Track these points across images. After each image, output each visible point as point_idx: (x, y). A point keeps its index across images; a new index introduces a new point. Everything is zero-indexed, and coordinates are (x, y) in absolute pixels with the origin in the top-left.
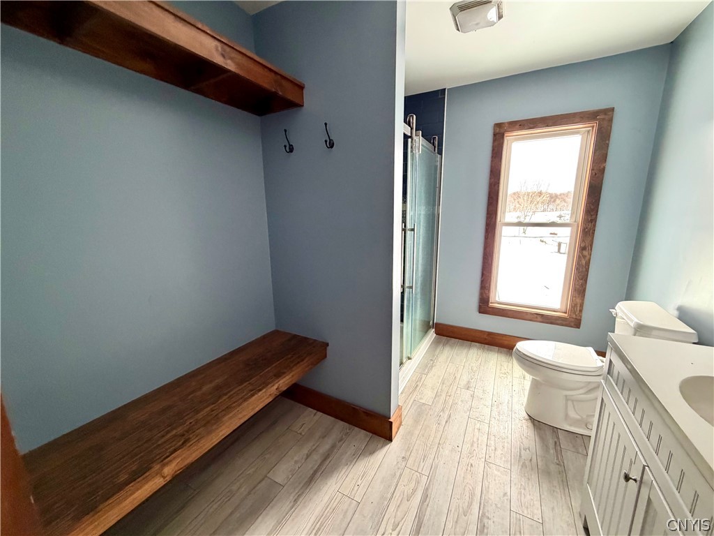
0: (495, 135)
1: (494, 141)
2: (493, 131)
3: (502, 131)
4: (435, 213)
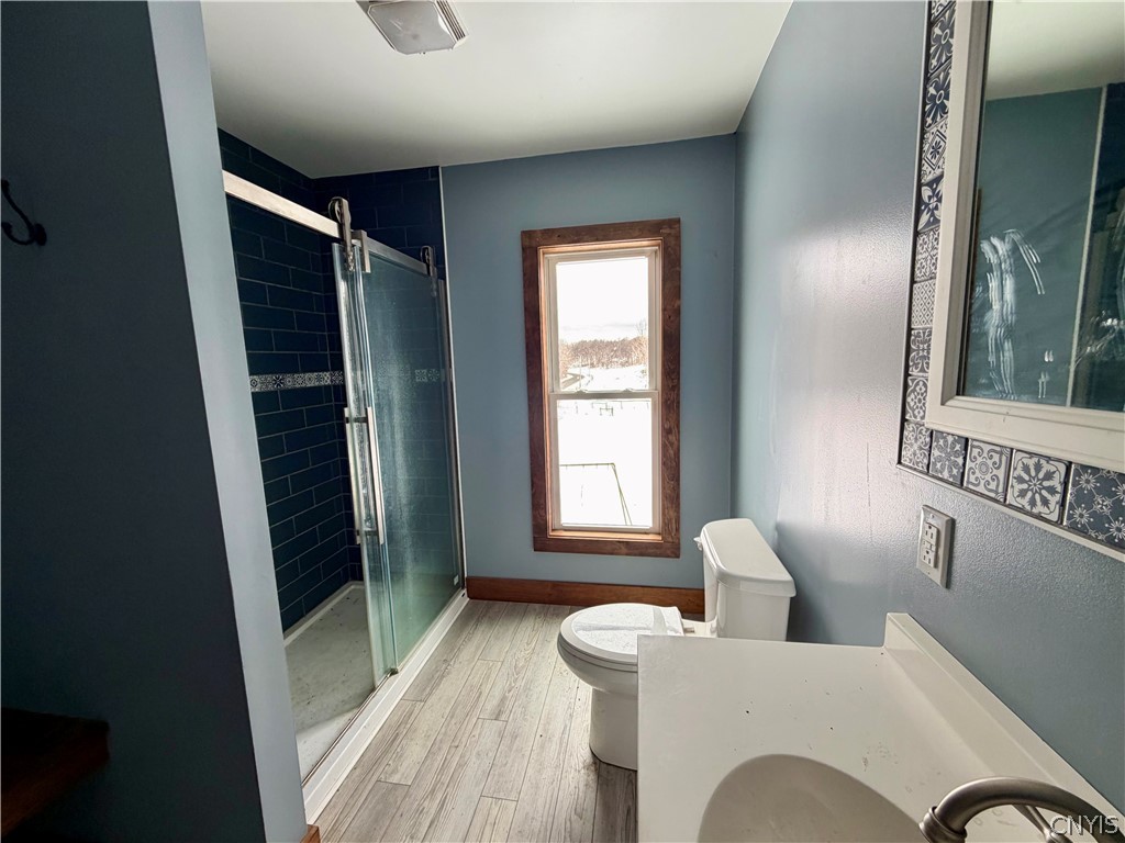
0: (524, 249)
1: (524, 260)
2: (520, 244)
3: (534, 244)
4: (443, 380)
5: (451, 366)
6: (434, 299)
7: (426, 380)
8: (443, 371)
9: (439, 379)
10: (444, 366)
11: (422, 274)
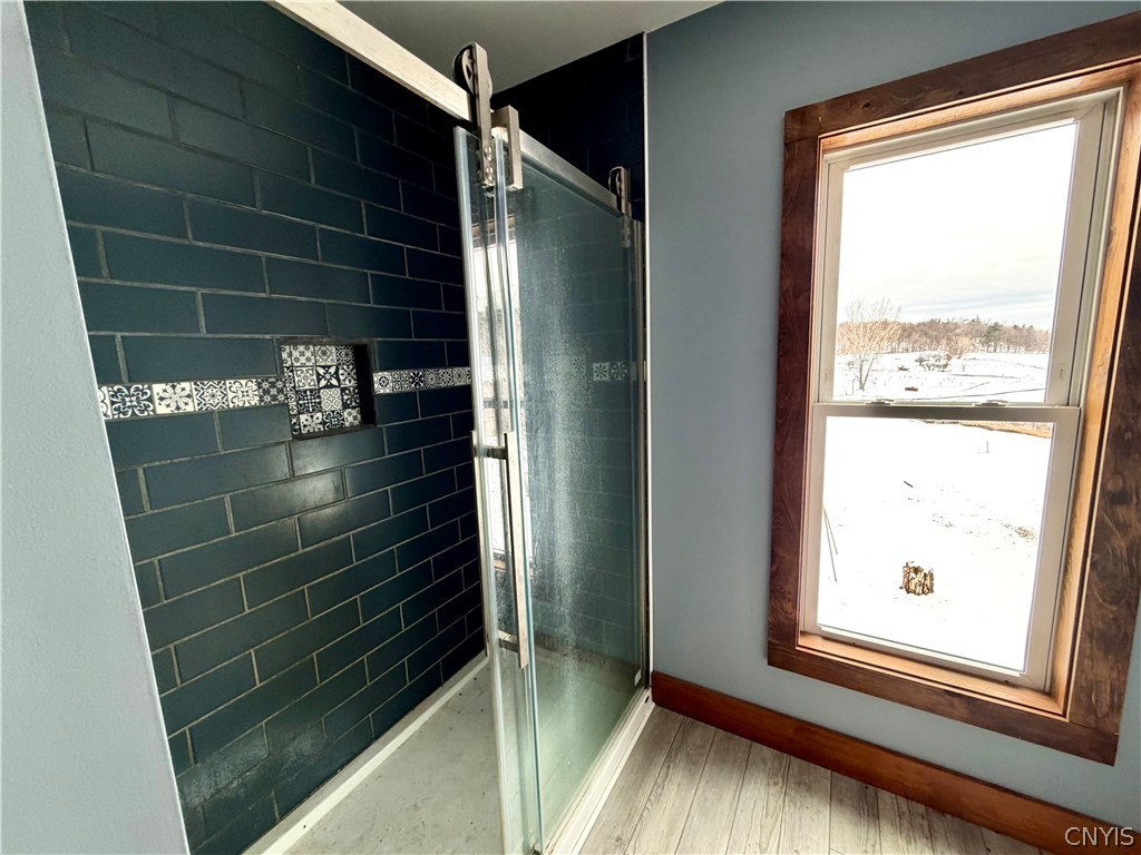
0: (788, 145)
1: (788, 164)
2: (782, 138)
3: (810, 131)
4: (633, 378)
5: (645, 358)
6: (625, 250)
7: (607, 379)
8: (633, 365)
9: (628, 377)
10: (635, 358)
11: (610, 210)
